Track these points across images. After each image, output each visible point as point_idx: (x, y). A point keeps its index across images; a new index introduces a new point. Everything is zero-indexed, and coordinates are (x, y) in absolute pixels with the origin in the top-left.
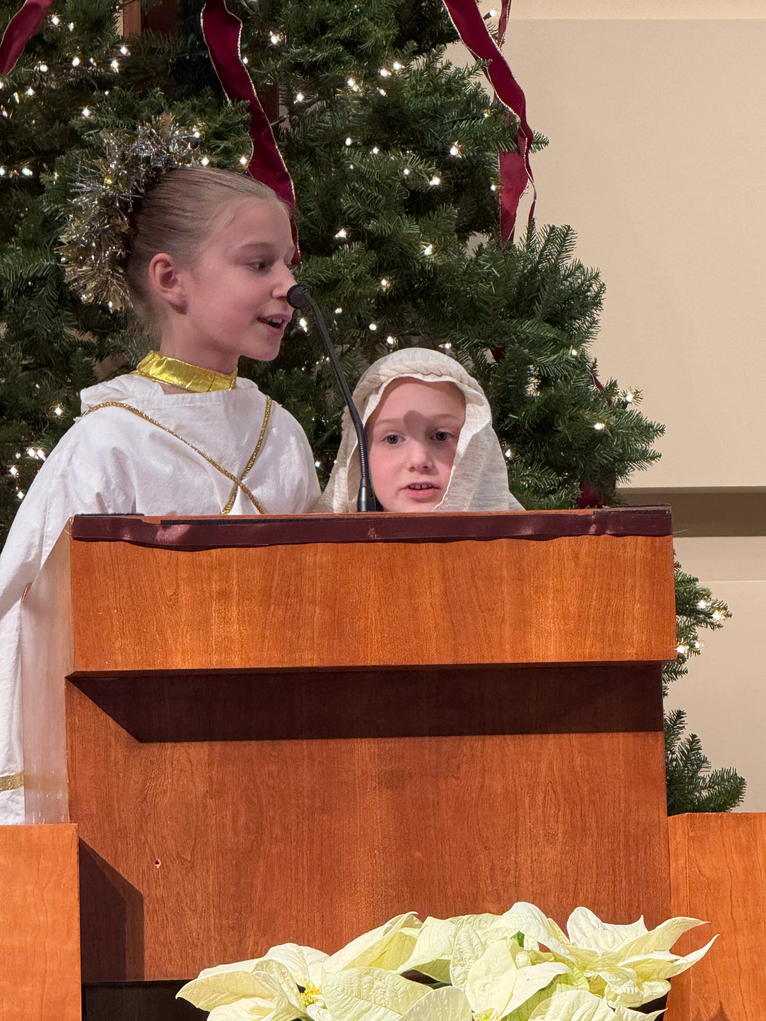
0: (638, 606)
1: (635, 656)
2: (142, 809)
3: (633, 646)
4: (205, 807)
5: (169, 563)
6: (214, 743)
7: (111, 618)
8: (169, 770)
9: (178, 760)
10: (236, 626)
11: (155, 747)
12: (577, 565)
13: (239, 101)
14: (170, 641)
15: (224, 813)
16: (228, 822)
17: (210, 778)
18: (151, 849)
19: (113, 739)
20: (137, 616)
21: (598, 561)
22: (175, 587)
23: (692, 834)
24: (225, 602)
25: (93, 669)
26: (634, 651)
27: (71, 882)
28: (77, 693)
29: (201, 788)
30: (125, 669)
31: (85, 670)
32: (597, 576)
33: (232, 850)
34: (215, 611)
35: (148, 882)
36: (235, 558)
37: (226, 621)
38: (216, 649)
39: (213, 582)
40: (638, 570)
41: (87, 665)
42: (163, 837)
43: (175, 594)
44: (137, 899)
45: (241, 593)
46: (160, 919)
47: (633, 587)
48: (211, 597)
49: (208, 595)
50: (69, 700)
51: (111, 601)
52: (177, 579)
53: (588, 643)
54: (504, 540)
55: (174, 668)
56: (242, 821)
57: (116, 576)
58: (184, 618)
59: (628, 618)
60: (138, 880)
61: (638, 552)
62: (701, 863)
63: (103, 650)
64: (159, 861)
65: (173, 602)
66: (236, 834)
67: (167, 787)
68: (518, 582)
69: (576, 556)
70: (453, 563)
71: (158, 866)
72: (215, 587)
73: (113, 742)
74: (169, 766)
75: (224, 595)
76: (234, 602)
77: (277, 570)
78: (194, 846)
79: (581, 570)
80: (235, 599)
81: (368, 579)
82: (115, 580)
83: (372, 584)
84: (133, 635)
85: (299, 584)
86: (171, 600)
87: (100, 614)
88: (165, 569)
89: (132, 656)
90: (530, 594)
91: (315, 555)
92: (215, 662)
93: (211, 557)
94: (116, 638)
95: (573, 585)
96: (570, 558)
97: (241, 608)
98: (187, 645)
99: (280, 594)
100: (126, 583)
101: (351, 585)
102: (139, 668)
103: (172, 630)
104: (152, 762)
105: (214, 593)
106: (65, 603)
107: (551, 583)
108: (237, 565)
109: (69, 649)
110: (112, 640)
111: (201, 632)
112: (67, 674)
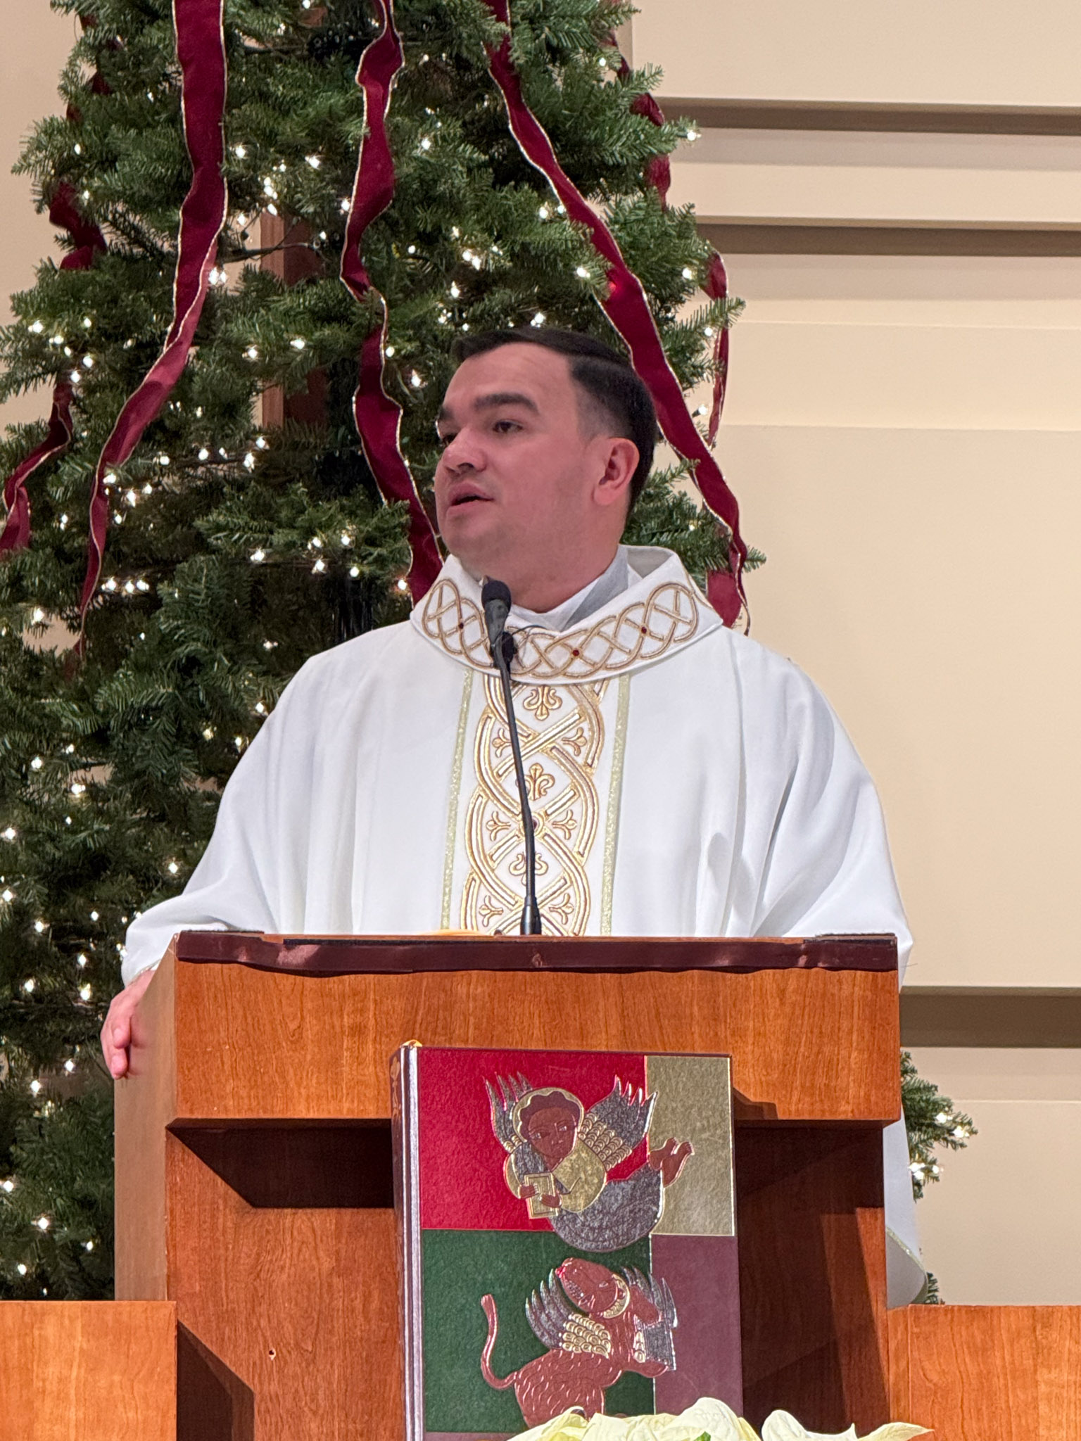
1: (850, 1114)
2: (255, 1289)
3: (848, 1103)
4: (330, 1286)
5: (293, 990)
6: (343, 1210)
7: (222, 1057)
8: (288, 1241)
9: (300, 1232)
10: (371, 1069)
11: (272, 1214)
12: (782, 1003)
13: (396, 501)
14: (292, 1084)
15: (353, 1295)
16: (358, 1304)
17: (338, 1252)
18: (263, 1335)
19: (221, 1202)
20: (253, 1053)
21: (808, 1000)
22: (299, 1020)
23: (916, 1330)
24: (359, 1039)
25: (198, 1115)
26: (850, 1109)
27: (167, 1372)
28: (179, 1145)
29: (327, 1264)
30: (237, 1117)
31: (187, 1116)
32: (806, 1017)
33: (362, 1339)
34: (347, 1050)
35: (260, 1377)
36: (372, 986)
37: (359, 1061)
38: (347, 1094)
39: (345, 1012)
40: (856, 1009)
41: (192, 1111)
42: (279, 1323)
43: (299, 1027)
44: (246, 1395)
45: (379, 1028)
46: (273, 1420)
47: (850, 1032)
48: (343, 1032)
49: (338, 1029)
50: (170, 1156)
51: (223, 1034)
52: (302, 1010)
53: (795, 1099)
54: (695, 971)
55: (296, 1117)
56: (375, 1305)
57: (230, 1007)
58: (309, 1057)
59: (843, 1068)
60: (248, 1374)
61: (857, 989)
62: (927, 1365)
63: (211, 1095)
64: (274, 1351)
65: (297, 1039)
66: (367, 1320)
67: (285, 1263)
68: (712, 1023)
69: (782, 992)
70: (634, 998)
71: (272, 1357)
72: (346, 1020)
73: (221, 1207)
74: (288, 1236)
75: (358, 1031)
76: (370, 1039)
77: (422, 1002)
78: (317, 1334)
79: (788, 1010)
80: (371, 1036)
81: (531, 1016)
82: (227, 1009)
83: (537, 1021)
84: (248, 1077)
85: (449, 1019)
86: (294, 1035)
87: (209, 1050)
88: (288, 998)
89: (246, 1101)
90: (726, 1037)
91: (469, 984)
92: (345, 1111)
93: (344, 985)
94: (227, 1080)
95: (778, 1027)
96: (775, 995)
97: (378, 1046)
98: (312, 1090)
99: (426, 1030)
100: (241, 1013)
101: (511, 1021)
102: (254, 1116)
103: (295, 1071)
104: (268, 1232)
105: (346, 1028)
106: (166, 1038)
107: (751, 1026)
108: (375, 993)
109: (171, 1093)
110: (223, 1080)
111: (330, 1074)
112: (168, 1122)
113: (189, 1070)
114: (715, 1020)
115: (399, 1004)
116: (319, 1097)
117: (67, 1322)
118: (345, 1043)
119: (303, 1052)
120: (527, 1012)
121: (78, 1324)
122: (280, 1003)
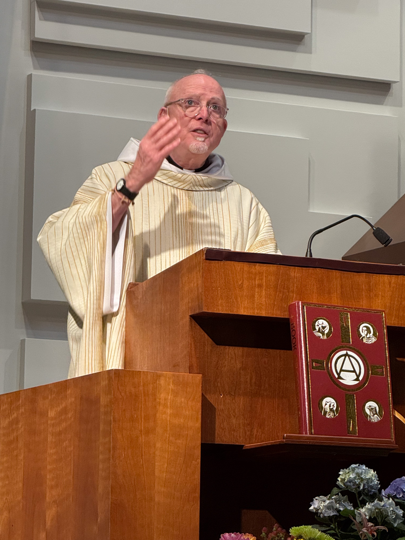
2: (217, 373)
4: (240, 373)
5: (240, 270)
6: (244, 348)
7: (218, 291)
8: (227, 357)
9: (231, 354)
10: (264, 299)
11: (222, 347)
12: (390, 287)
14: (239, 303)
15: (247, 377)
17: (242, 362)
18: (219, 388)
19: (206, 342)
20: (227, 291)
21: (398, 286)
22: (242, 281)
24: (260, 289)
25: (210, 311)
28: (194, 322)
29: (239, 366)
30: (222, 313)
31: (206, 311)
32: (397, 292)
33: (249, 392)
34: (257, 292)
35: (217, 403)
36: (265, 271)
37: (260, 296)
38: (256, 308)
39: (256, 279)
41: (208, 310)
42: (224, 385)
43: (242, 283)
44: (213, 409)
45: (266, 286)
46: (222, 418)
49: (254, 285)
50: (191, 325)
51: (218, 284)
52: (243, 278)
54: (364, 273)
55: (240, 314)
56: (254, 380)
58: (245, 294)
60: (214, 401)
63: (214, 304)
64: (222, 394)
65: (241, 287)
66: (251, 385)
67: (226, 364)
69: (390, 283)
70: (345, 282)
71: (222, 396)
72: (257, 282)
73: (207, 344)
74: (227, 355)
75: (260, 286)
76: (264, 289)
77: (280, 278)
78: (235, 390)
79: (392, 289)
80: (264, 288)
81: (314, 285)
82: (220, 275)
83: (315, 287)
84: (226, 299)
85: (288, 284)
86: (240, 286)
87: (214, 289)
88: (239, 273)
89: (225, 307)
90: (373, 297)
91: (295, 273)
92: (256, 313)
93: (256, 270)
94: (219, 300)
95: (389, 295)
96: (388, 284)
97: (266, 292)
98: (246, 305)
99: (281, 288)
100: (224, 277)
101: (307, 287)
102: (228, 313)
103: (240, 298)
104: (221, 354)
105: (256, 285)
106: (192, 285)
107: (380, 293)
108: (266, 274)
109: (197, 303)
110: (218, 300)
111: (251, 300)
112: (193, 313)
113: (207, 295)
114: (370, 291)
115: (273, 278)
116: (248, 308)
117: (168, 380)
118: (256, 290)
119: (243, 292)
120: (312, 284)
121: (171, 380)
122: (236, 274)
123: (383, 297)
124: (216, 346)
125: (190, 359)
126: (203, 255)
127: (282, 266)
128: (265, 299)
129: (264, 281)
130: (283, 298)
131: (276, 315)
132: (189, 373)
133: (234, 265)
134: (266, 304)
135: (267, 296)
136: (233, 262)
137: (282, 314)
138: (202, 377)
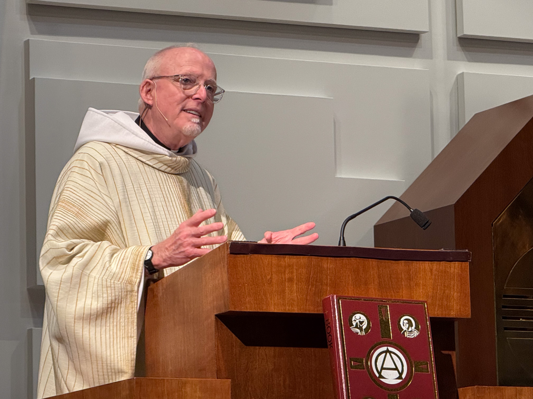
0: (456, 294)
1: (455, 316)
2: (247, 376)
3: (454, 311)
4: (272, 375)
5: (268, 264)
6: (276, 348)
7: (245, 288)
9: (261, 355)
10: (295, 294)
11: (252, 348)
12: (432, 275)
14: (269, 299)
15: (280, 379)
17: (274, 363)
20: (255, 287)
21: (440, 273)
22: (271, 275)
24: (291, 283)
25: (237, 310)
26: (454, 313)
28: (220, 323)
29: (271, 367)
30: (251, 311)
31: (233, 310)
32: (439, 279)
33: (283, 396)
34: (287, 287)
36: (295, 264)
37: (291, 291)
38: (288, 304)
39: (286, 273)
40: (456, 277)
41: (235, 309)
42: (255, 389)
43: (270, 278)
45: (297, 279)
47: (454, 286)
49: (284, 279)
50: (216, 325)
51: (245, 280)
53: (436, 310)
54: (403, 261)
55: (271, 311)
57: (247, 269)
58: (274, 289)
59: (452, 299)
61: (456, 270)
63: (242, 302)
65: (270, 282)
66: (285, 388)
67: (257, 367)
69: (431, 270)
70: (382, 271)
72: (286, 276)
73: (235, 345)
74: (257, 356)
75: (291, 280)
76: (295, 283)
77: (312, 270)
79: (433, 277)
80: (295, 281)
81: (349, 276)
82: (246, 271)
83: (350, 278)
84: (253, 296)
85: (321, 277)
87: (240, 285)
88: (267, 267)
89: (253, 305)
90: (413, 286)
91: (327, 264)
92: (287, 310)
93: (285, 262)
94: (247, 297)
95: (430, 283)
97: (297, 286)
98: (276, 301)
99: (313, 281)
100: (251, 272)
101: (342, 278)
102: (256, 311)
103: (270, 295)
104: (250, 355)
105: (286, 279)
106: (217, 281)
107: (421, 282)
108: (296, 267)
109: (223, 302)
110: (245, 297)
111: (281, 296)
112: (218, 313)
113: (234, 293)
114: (409, 280)
115: (304, 271)
116: (278, 304)
117: (194, 386)
118: (286, 285)
119: (272, 287)
120: (347, 275)
121: (198, 387)
122: (264, 269)
123: (424, 285)
124: (245, 347)
125: (218, 363)
126: (228, 249)
127: (313, 257)
128: (297, 294)
129: (295, 274)
130: (316, 291)
131: (309, 311)
132: (217, 379)
133: (261, 258)
134: (298, 299)
135: (299, 290)
136: (260, 255)
137: (316, 309)
138: (231, 382)
